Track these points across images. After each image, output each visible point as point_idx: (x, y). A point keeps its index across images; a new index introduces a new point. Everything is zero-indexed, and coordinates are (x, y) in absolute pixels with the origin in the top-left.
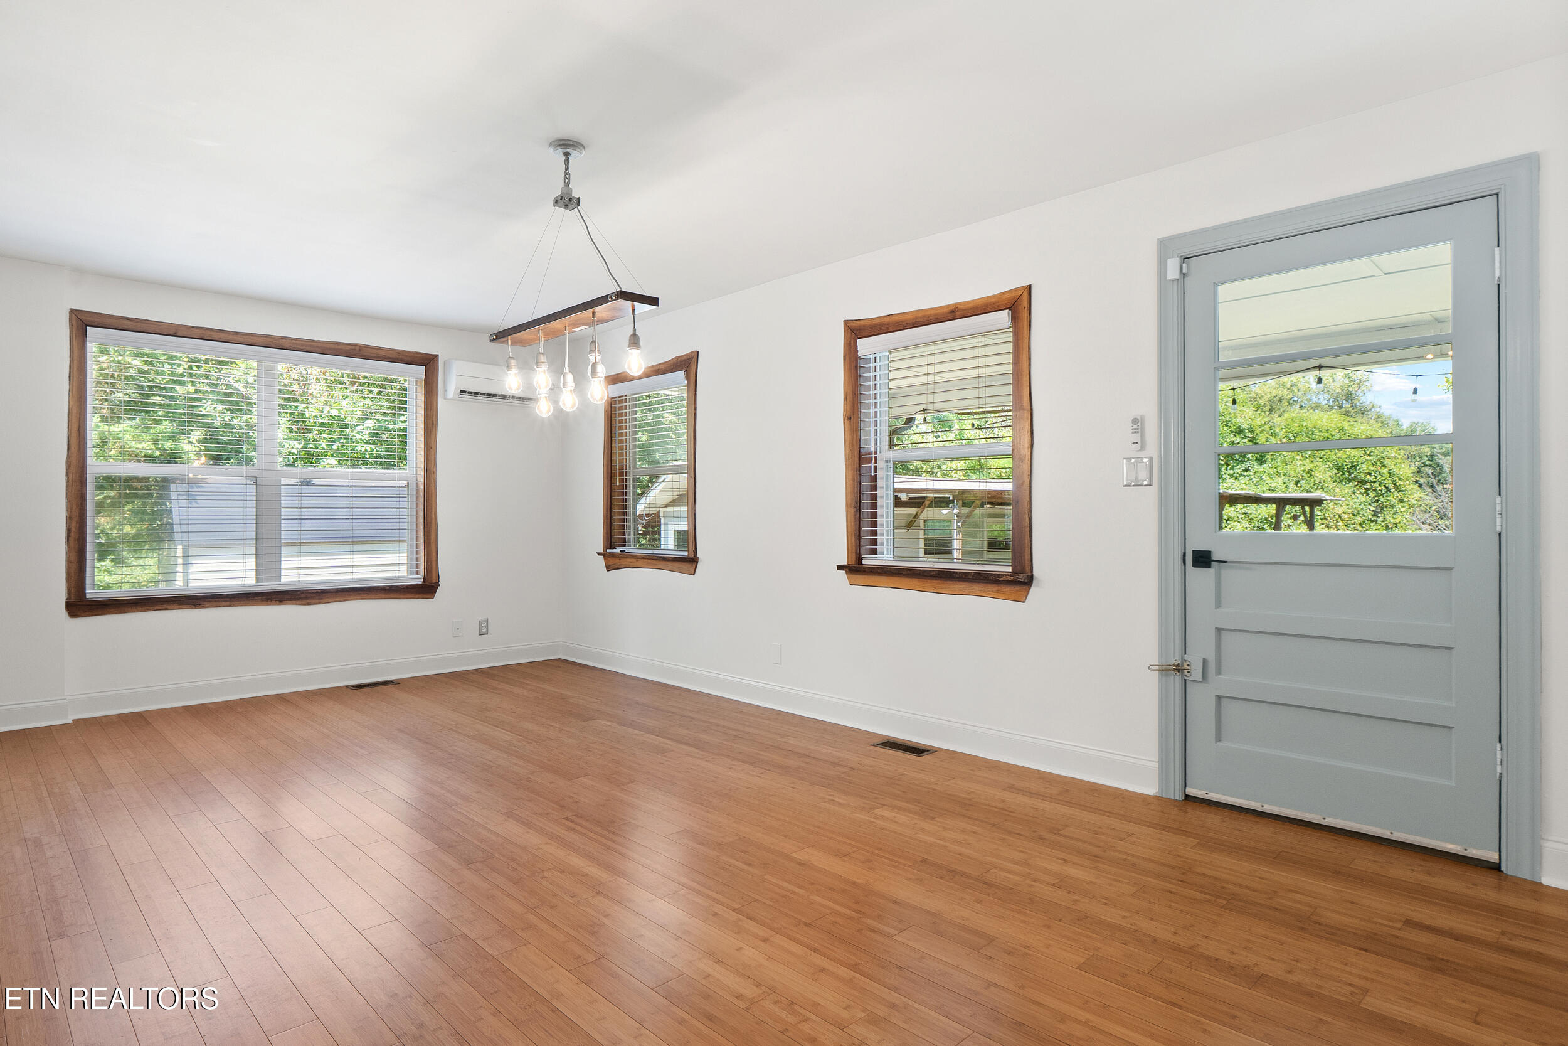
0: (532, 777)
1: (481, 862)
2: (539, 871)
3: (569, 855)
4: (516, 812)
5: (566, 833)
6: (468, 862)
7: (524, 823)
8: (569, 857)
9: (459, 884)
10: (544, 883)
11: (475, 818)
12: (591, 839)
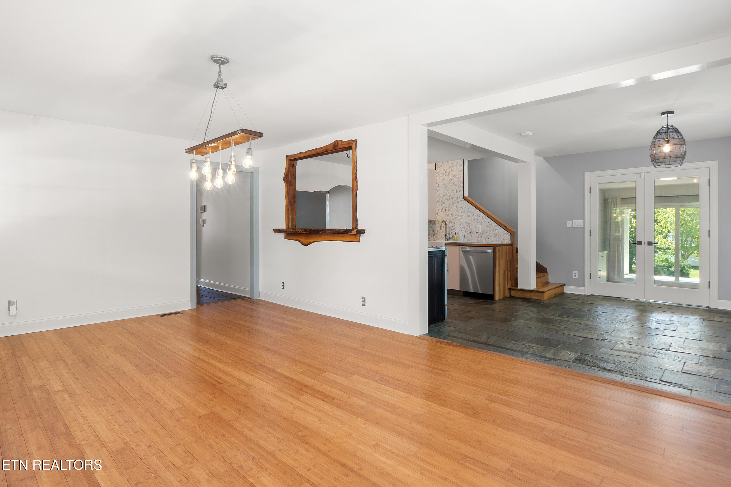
0: (237, 415)
1: (256, 365)
2: (235, 363)
3: (223, 368)
4: (246, 387)
5: (222, 376)
6: (260, 365)
7: (241, 380)
8: (223, 367)
9: (261, 359)
10: (233, 359)
11: (264, 383)
12: (212, 374)
